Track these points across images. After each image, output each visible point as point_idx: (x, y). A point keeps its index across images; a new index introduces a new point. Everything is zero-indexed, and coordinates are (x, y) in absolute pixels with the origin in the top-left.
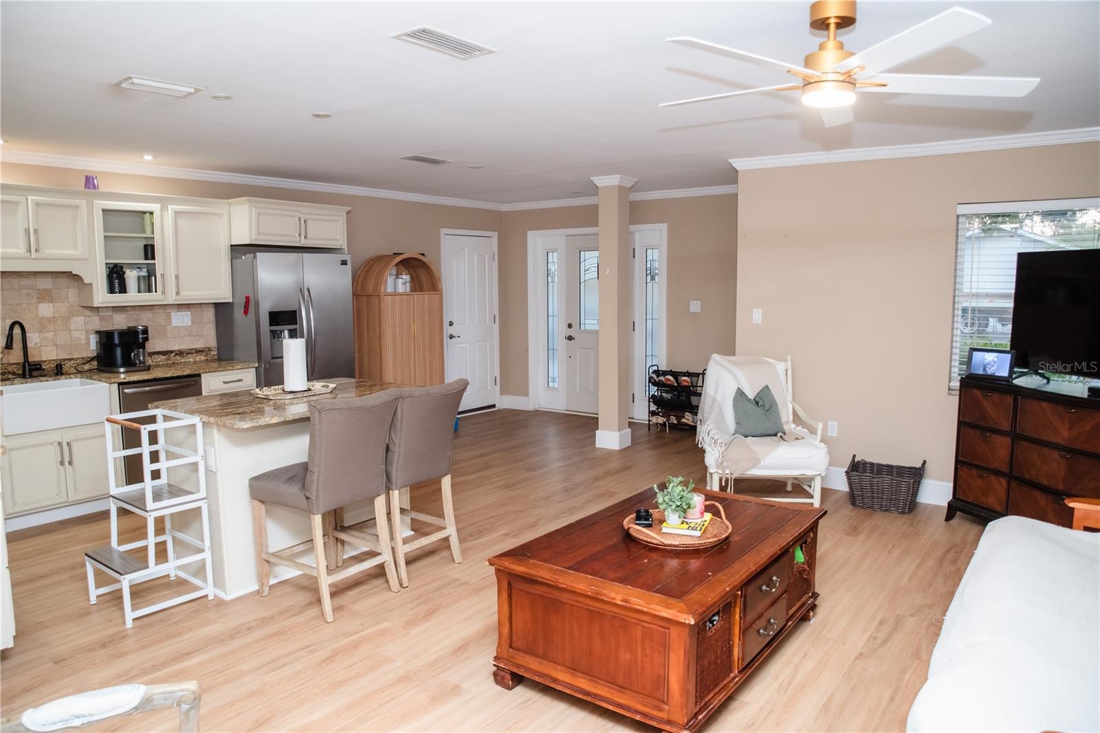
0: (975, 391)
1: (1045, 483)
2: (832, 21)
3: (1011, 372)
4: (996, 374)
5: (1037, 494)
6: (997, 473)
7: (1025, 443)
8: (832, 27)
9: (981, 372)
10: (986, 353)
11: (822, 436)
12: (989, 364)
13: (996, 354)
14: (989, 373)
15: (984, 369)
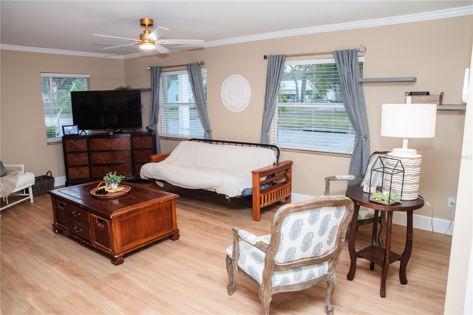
0: (70, 140)
1: (105, 163)
2: (147, 25)
3: (78, 132)
4: (74, 133)
5: (103, 167)
6: (84, 166)
7: (94, 153)
8: (147, 26)
9: (68, 134)
10: (68, 127)
11: (24, 170)
12: (70, 130)
13: (72, 127)
14: (71, 133)
15: (69, 132)
